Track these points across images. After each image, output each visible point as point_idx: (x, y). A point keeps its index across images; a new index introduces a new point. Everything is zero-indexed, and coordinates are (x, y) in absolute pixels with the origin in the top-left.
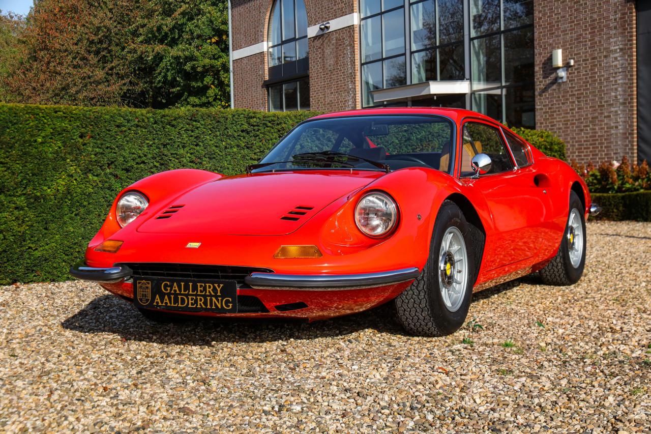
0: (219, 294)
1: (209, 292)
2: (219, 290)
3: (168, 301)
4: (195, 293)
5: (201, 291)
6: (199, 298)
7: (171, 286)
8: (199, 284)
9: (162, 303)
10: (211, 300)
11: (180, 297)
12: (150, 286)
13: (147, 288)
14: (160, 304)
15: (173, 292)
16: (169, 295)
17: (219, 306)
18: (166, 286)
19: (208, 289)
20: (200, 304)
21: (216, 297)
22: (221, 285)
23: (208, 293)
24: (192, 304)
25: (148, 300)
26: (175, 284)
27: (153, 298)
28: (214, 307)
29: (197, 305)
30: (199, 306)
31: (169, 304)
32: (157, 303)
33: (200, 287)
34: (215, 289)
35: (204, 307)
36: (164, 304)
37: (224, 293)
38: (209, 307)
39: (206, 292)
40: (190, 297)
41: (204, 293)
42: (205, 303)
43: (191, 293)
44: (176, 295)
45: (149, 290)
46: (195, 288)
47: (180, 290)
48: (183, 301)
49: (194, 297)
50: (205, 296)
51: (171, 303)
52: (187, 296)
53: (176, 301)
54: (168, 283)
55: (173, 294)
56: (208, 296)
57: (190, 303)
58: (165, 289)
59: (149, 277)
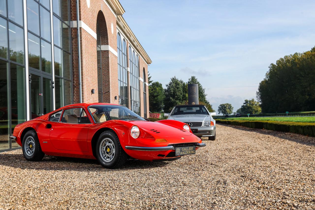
0: (193, 150)
1: (191, 149)
7: (184, 149)
12: (179, 150)
17: (193, 153)
18: (183, 149)
22: (193, 147)
25: (179, 153)
27: (180, 153)
36: (182, 154)
42: (190, 152)
45: (179, 151)
46: (189, 149)
52: (187, 151)
53: (185, 153)
58: (183, 150)
59: (179, 147)
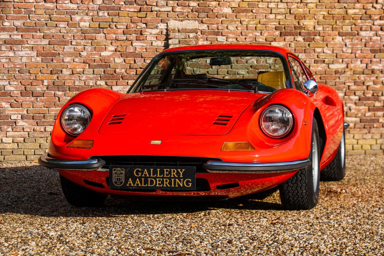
0: (181, 176)
1: (174, 175)
2: (181, 173)
3: (139, 183)
4: (162, 176)
5: (167, 175)
6: (165, 180)
7: (142, 172)
8: (165, 170)
9: (134, 184)
10: (175, 181)
11: (149, 179)
12: (124, 172)
13: (122, 173)
14: (132, 185)
15: (143, 176)
16: (140, 178)
17: (182, 185)
18: (137, 172)
19: (172, 173)
20: (166, 184)
21: (179, 179)
22: (183, 170)
23: (172, 176)
24: (159, 184)
26: (146, 169)
27: (127, 180)
28: (177, 186)
29: (163, 185)
30: (165, 186)
31: (140, 185)
32: (130, 184)
33: (167, 172)
34: (178, 173)
35: (169, 186)
36: (135, 185)
37: (185, 176)
38: (173, 186)
39: (171, 175)
40: (158, 179)
41: (169, 176)
42: (170, 183)
43: (158, 176)
44: (146, 178)
45: (123, 175)
46: (162, 172)
47: (150, 174)
48: (152, 182)
49: (161, 179)
50: (170, 178)
51: (141, 184)
52: (155, 178)
53: (146, 182)
54: (140, 170)
55: (143, 177)
56: (173, 178)
57: (157, 183)
58: (137, 174)
59: (123, 166)
